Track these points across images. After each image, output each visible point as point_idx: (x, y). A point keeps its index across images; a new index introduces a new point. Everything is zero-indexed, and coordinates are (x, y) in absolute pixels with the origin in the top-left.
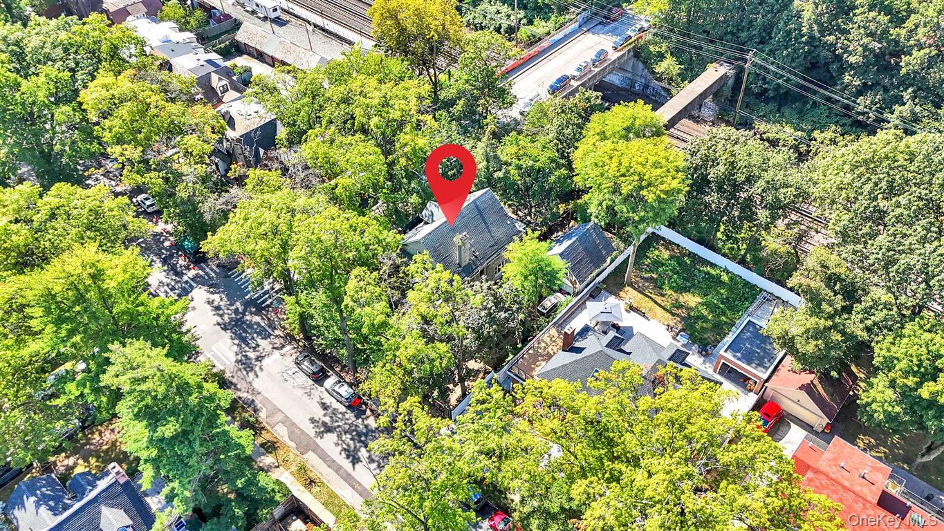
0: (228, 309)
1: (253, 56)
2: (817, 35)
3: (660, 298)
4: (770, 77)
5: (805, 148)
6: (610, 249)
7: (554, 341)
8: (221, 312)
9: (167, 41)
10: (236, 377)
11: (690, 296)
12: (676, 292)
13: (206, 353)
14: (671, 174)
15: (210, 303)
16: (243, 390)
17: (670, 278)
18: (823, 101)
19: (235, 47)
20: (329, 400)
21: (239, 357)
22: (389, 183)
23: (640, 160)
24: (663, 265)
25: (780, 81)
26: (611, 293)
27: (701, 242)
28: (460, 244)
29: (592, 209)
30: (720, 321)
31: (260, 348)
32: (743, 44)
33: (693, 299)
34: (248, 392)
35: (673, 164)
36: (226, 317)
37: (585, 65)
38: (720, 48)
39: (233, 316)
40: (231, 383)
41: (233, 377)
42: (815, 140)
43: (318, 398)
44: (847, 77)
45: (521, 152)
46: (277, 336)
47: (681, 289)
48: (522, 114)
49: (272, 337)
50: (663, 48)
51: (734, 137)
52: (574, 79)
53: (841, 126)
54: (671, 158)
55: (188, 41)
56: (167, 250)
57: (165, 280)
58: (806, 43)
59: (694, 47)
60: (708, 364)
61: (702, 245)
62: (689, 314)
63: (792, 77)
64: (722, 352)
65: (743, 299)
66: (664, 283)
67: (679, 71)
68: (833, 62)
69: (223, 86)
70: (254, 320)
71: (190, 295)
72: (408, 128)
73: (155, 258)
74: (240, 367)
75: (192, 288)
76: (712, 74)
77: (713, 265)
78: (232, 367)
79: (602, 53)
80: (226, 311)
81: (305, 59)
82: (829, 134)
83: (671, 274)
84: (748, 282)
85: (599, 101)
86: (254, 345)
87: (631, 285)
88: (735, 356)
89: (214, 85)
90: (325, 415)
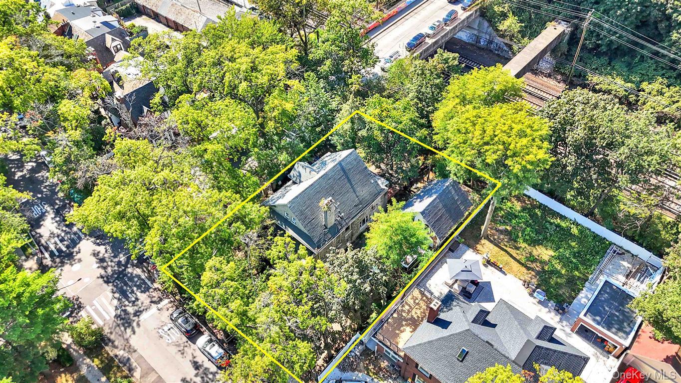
0: (111, 261)
1: (150, 17)
3: (515, 251)
4: (604, 33)
5: (634, 98)
6: (467, 203)
7: (418, 304)
8: (105, 264)
9: (70, 5)
10: (114, 333)
11: (543, 249)
12: (529, 245)
13: (88, 308)
14: (536, 144)
15: (96, 254)
16: (120, 347)
17: (523, 231)
18: (650, 55)
19: (135, 8)
20: (201, 359)
21: (119, 312)
22: (262, 140)
23: (505, 128)
24: (516, 216)
25: (613, 38)
26: (469, 246)
27: (551, 194)
28: (326, 209)
29: (451, 167)
30: (574, 276)
31: (139, 303)
32: (579, 4)
33: (546, 252)
34: (124, 350)
35: (538, 134)
36: (109, 270)
37: (438, 24)
38: (559, 8)
39: (116, 268)
40: (109, 340)
41: (111, 333)
42: (644, 91)
43: (191, 356)
44: (676, 35)
45: (384, 114)
46: (155, 289)
47: (534, 243)
48: (383, 70)
49: (151, 290)
50: (506, 8)
51: (593, 102)
52: (428, 37)
53: (667, 78)
54: (536, 127)
55: (88, 4)
56: (60, 201)
57: (56, 231)
59: (534, 7)
60: (565, 323)
61: (552, 198)
62: (543, 268)
63: (624, 34)
64: (582, 316)
65: (594, 254)
66: (518, 237)
67: (519, 29)
68: (661, 21)
69: (116, 46)
70: (135, 272)
71: (78, 246)
72: (276, 92)
73: (49, 209)
74: (119, 322)
75: (80, 239)
76: (552, 32)
77: (563, 218)
78: (111, 322)
79: (453, 14)
80: (110, 263)
81: (193, 21)
82: (656, 86)
83: (524, 226)
84: (597, 235)
85: (456, 63)
86: (133, 299)
87: (487, 238)
88: (594, 320)
89: (108, 45)
90: (196, 375)
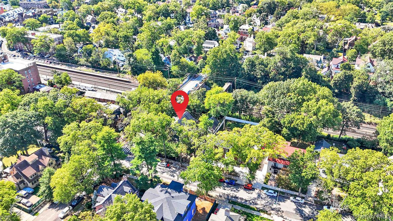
2: (249, 72)
29: (212, 113)
50: (212, 82)
51: (240, 91)
58: (247, 75)
61: (238, 119)
68: (254, 78)
77: (242, 123)
79: (197, 85)
87: (225, 130)
